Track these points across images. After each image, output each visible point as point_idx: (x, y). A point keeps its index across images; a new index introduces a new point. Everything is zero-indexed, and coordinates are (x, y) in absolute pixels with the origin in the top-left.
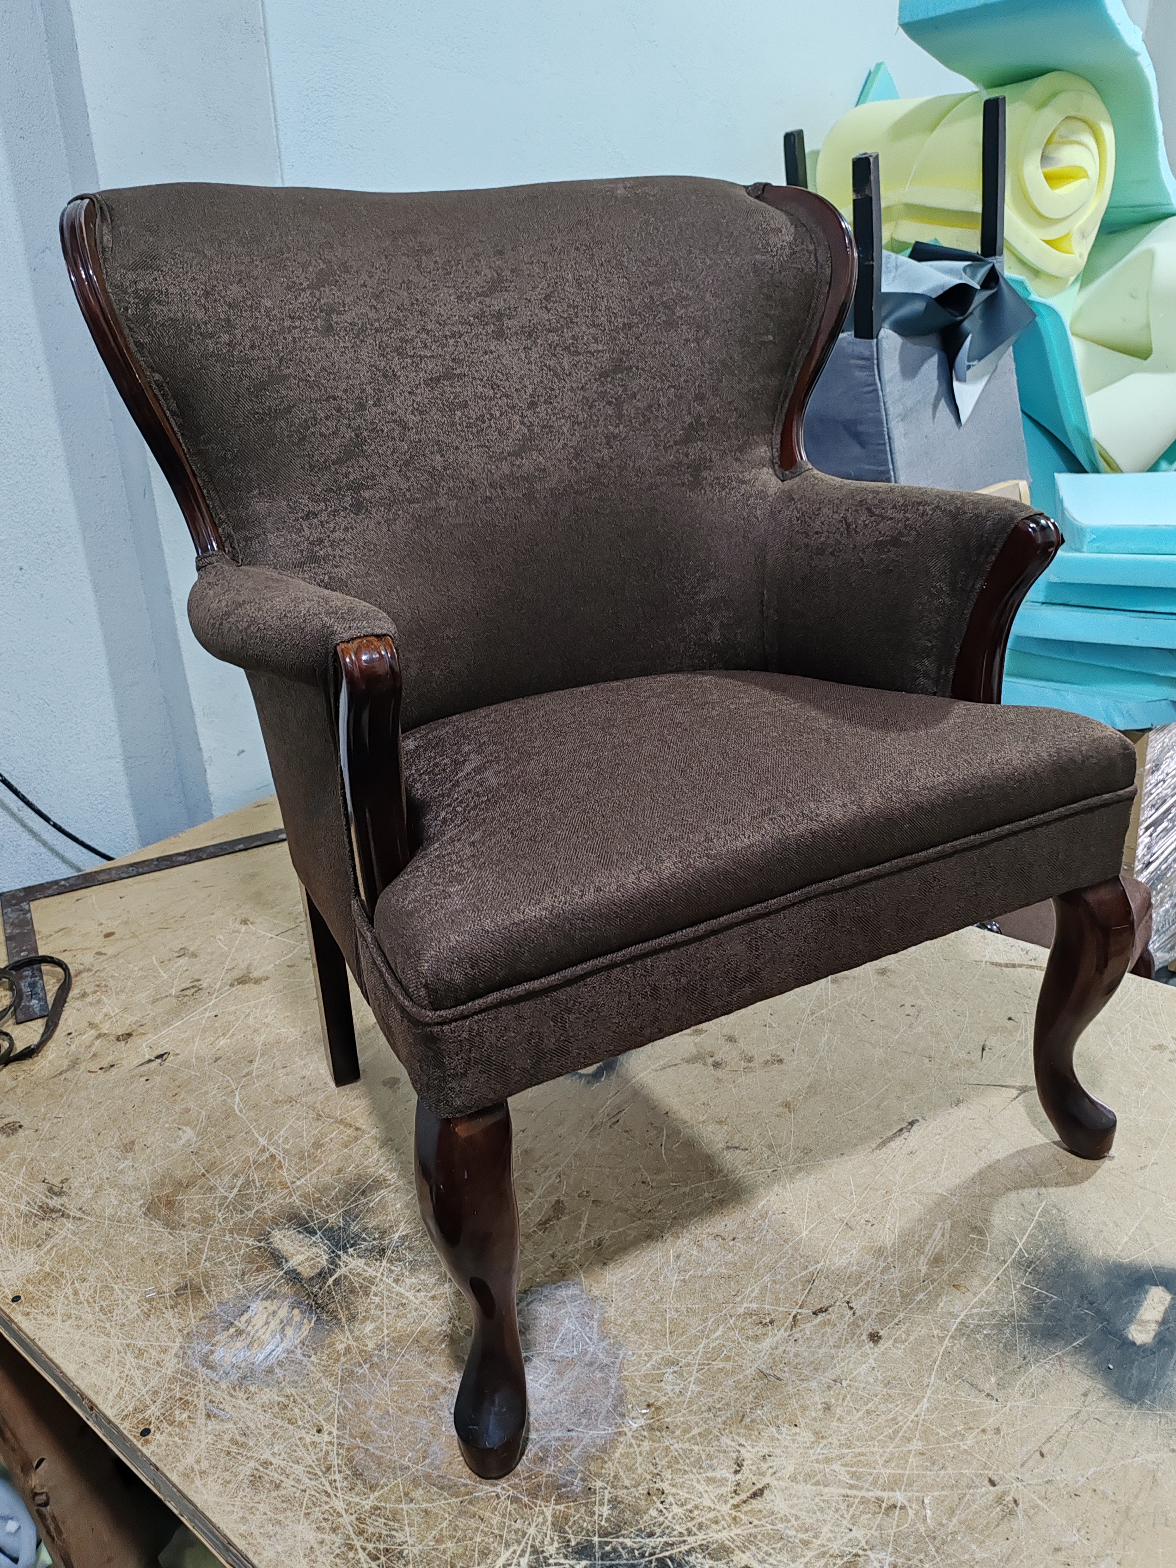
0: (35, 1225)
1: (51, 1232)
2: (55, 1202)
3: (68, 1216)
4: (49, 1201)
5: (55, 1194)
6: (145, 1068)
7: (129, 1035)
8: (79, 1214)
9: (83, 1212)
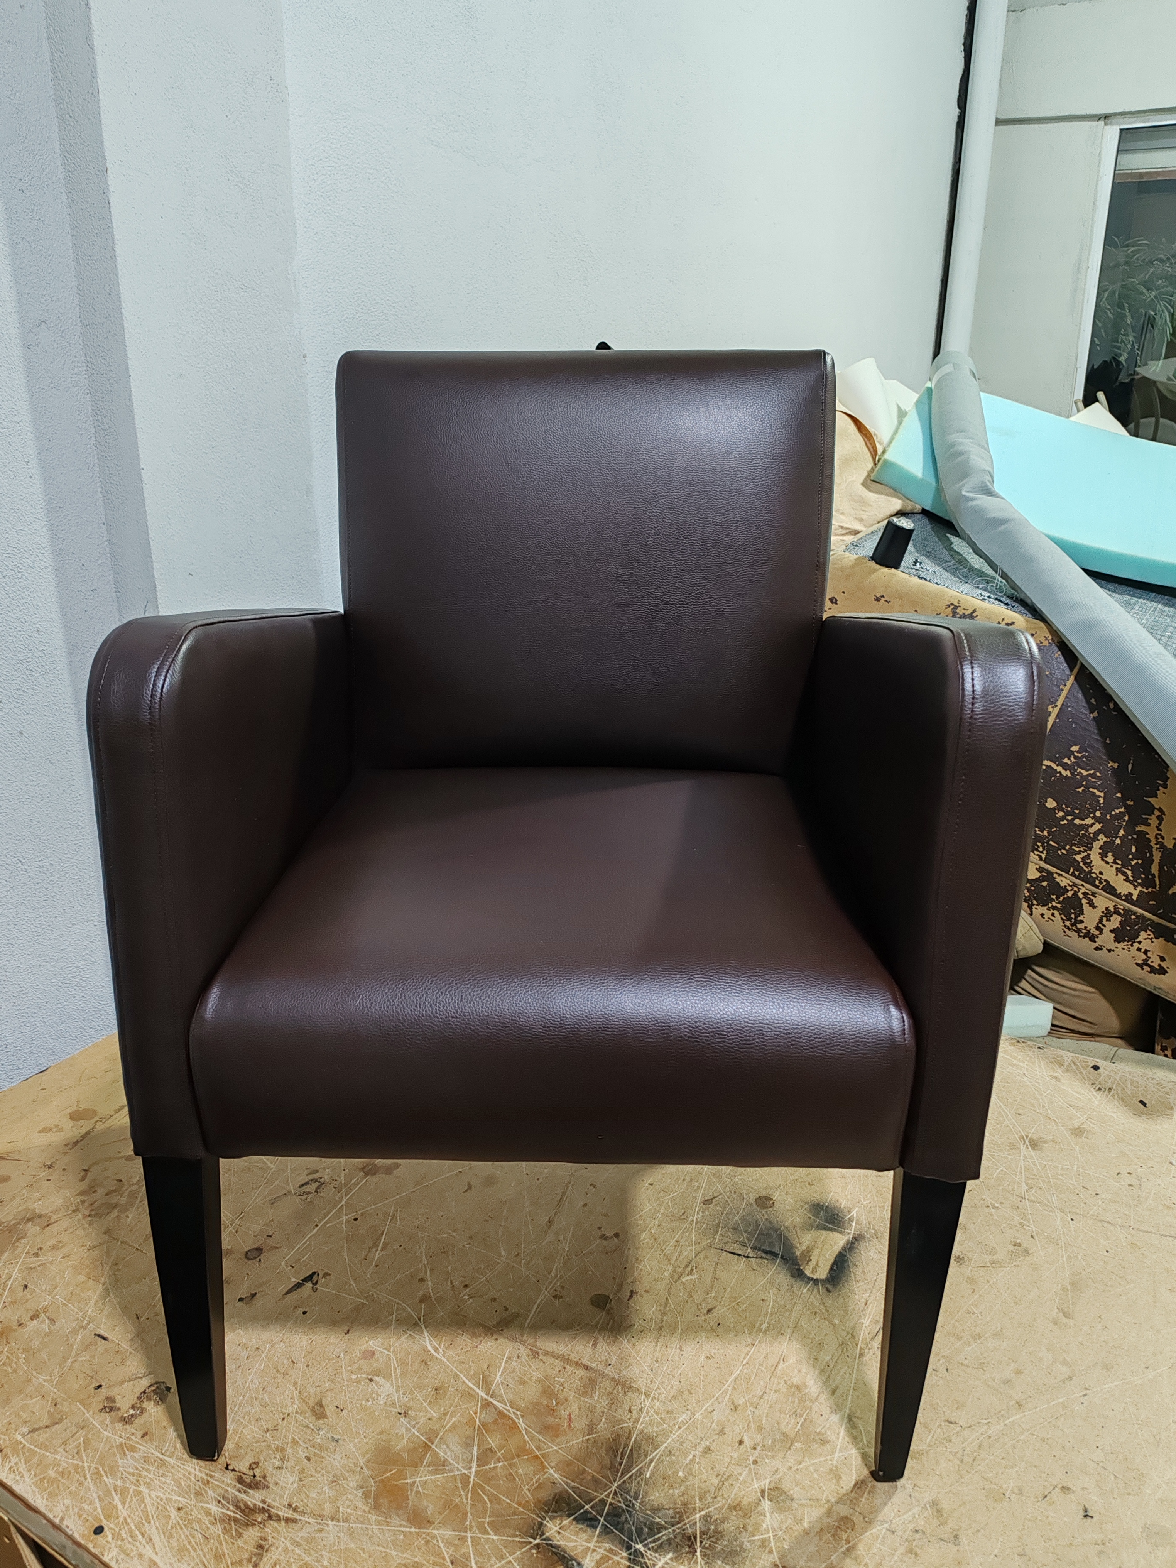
0: (240, 1535)
1: (263, 1543)
2: (254, 1498)
3: (278, 1518)
4: (242, 1496)
5: (249, 1486)
6: (294, 1296)
7: (259, 1250)
8: (290, 1514)
9: (295, 1510)
